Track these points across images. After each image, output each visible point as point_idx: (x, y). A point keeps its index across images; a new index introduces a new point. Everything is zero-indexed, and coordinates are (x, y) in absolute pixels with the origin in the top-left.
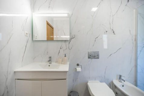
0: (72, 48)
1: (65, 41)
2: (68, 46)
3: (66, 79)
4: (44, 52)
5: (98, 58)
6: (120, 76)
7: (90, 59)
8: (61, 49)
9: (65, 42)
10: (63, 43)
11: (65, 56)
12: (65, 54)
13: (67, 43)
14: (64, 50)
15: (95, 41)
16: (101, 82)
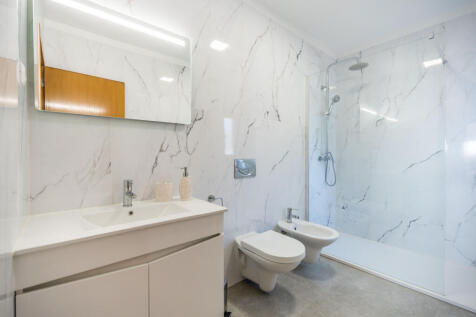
0: (194, 149)
1: (176, 124)
2: (183, 144)
3: (218, 235)
4: (95, 165)
5: (254, 175)
6: (290, 210)
7: (238, 180)
8: (161, 151)
9: (175, 130)
10: (170, 133)
11: (186, 175)
12: (186, 169)
13: (182, 133)
14: (172, 157)
15: (248, 133)
16: (259, 232)
